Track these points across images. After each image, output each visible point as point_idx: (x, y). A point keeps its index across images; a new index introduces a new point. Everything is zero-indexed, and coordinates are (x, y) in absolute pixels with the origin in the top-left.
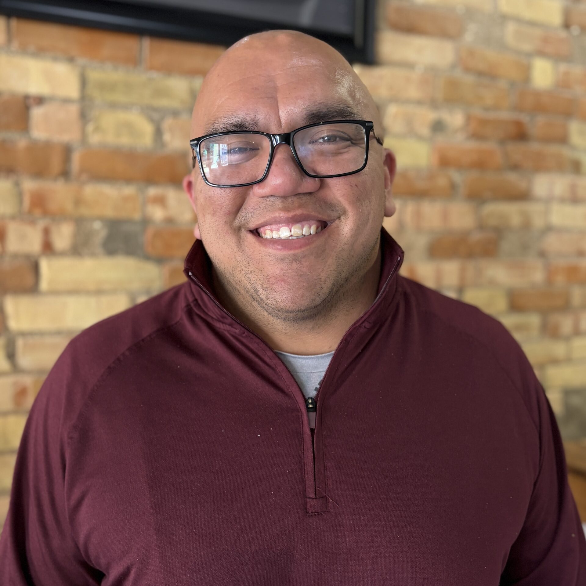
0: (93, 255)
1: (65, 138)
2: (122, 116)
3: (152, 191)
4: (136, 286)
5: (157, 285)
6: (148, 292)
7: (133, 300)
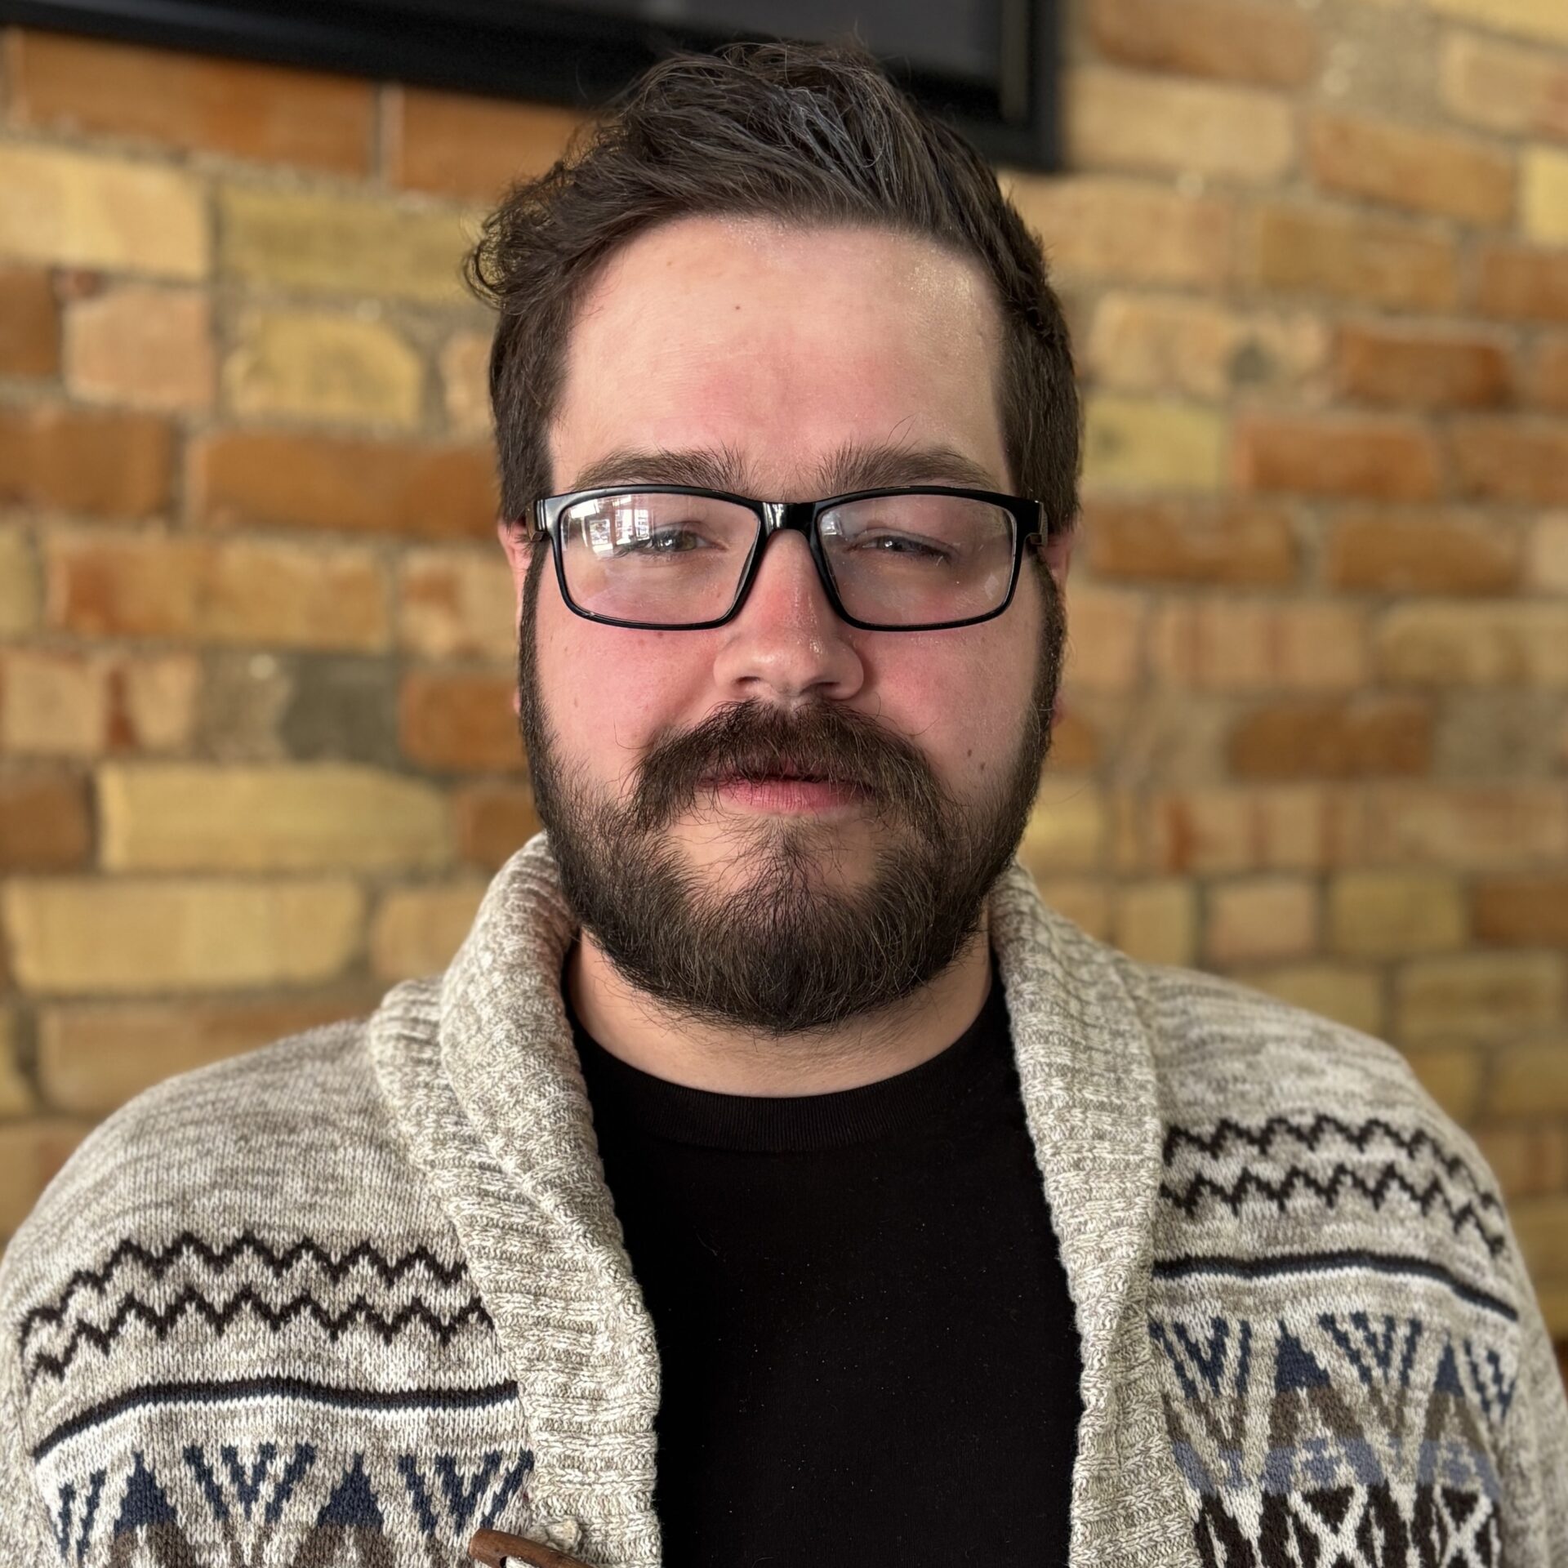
0: (254, 761)
1: (166, 398)
2: (329, 331)
3: (421, 563)
4: (380, 857)
5: (438, 854)
6: (416, 876)
7: (373, 899)
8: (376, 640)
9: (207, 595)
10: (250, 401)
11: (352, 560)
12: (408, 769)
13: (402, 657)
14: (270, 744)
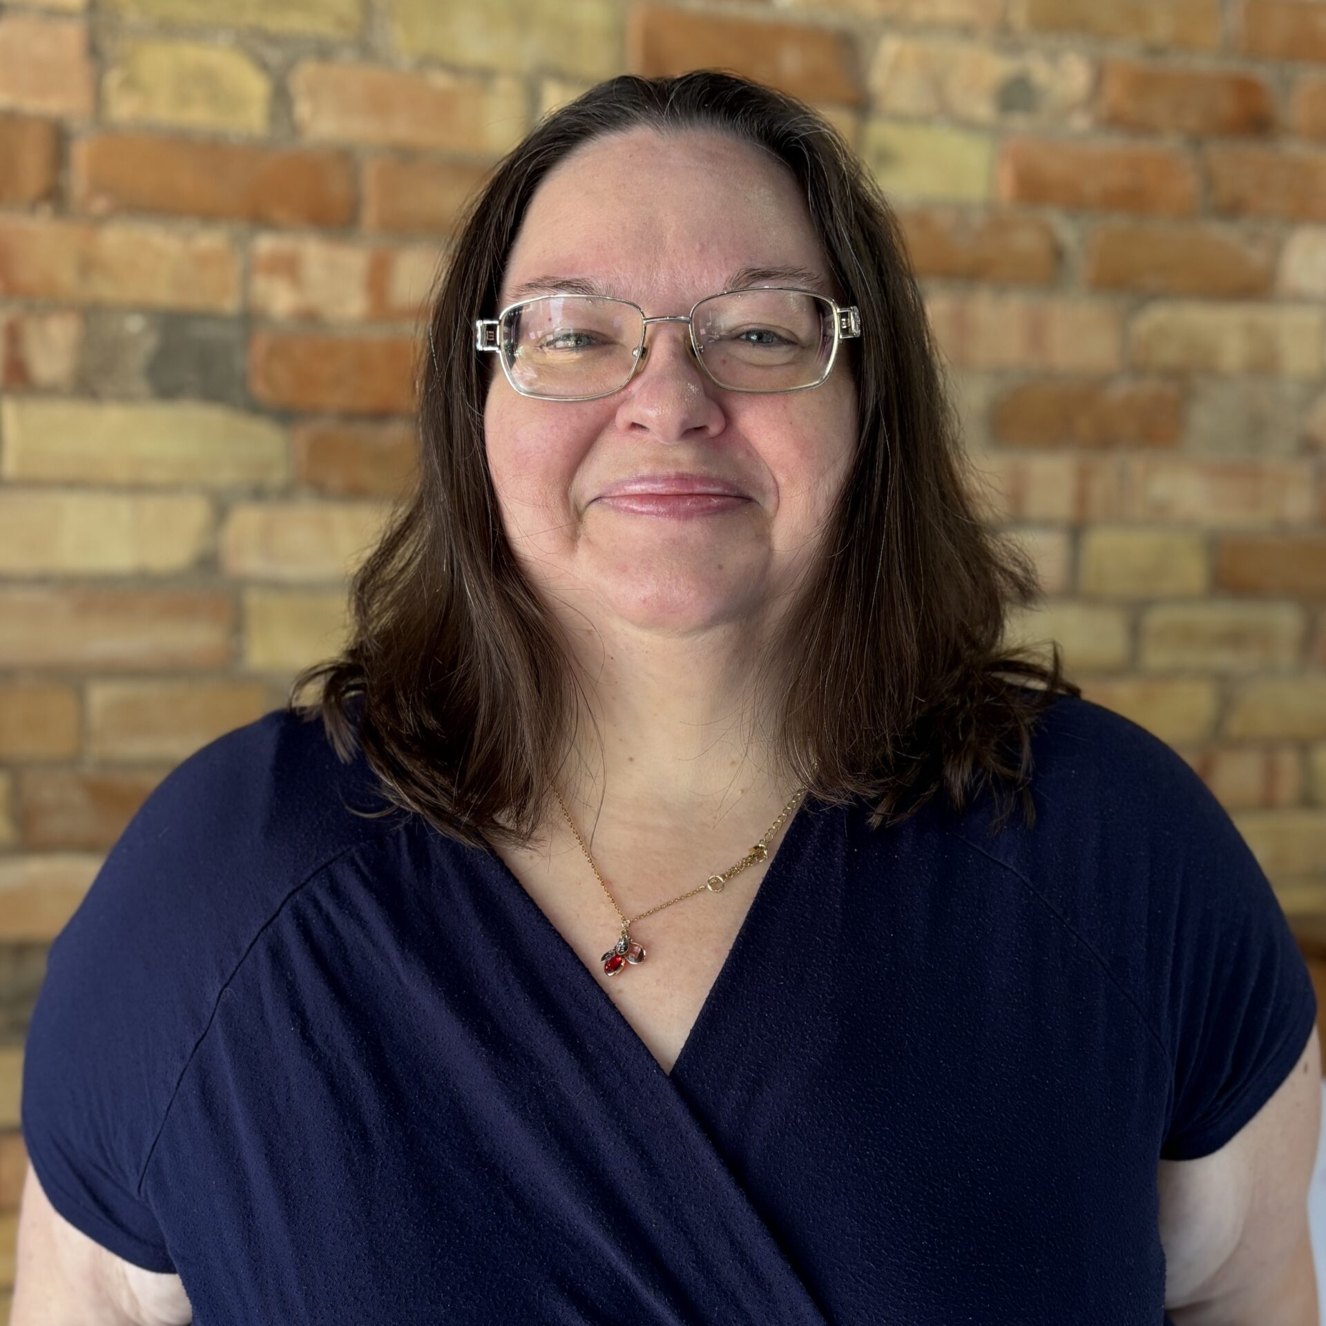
0: (126, 398)
1: (53, 105)
2: (191, 54)
3: (266, 244)
4: (226, 476)
5: (278, 476)
6: (258, 494)
7: (221, 510)
8: (230, 304)
9: (87, 265)
10: (123, 108)
11: (211, 240)
12: (255, 408)
13: (250, 318)
14: (140, 386)
